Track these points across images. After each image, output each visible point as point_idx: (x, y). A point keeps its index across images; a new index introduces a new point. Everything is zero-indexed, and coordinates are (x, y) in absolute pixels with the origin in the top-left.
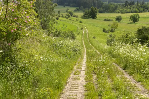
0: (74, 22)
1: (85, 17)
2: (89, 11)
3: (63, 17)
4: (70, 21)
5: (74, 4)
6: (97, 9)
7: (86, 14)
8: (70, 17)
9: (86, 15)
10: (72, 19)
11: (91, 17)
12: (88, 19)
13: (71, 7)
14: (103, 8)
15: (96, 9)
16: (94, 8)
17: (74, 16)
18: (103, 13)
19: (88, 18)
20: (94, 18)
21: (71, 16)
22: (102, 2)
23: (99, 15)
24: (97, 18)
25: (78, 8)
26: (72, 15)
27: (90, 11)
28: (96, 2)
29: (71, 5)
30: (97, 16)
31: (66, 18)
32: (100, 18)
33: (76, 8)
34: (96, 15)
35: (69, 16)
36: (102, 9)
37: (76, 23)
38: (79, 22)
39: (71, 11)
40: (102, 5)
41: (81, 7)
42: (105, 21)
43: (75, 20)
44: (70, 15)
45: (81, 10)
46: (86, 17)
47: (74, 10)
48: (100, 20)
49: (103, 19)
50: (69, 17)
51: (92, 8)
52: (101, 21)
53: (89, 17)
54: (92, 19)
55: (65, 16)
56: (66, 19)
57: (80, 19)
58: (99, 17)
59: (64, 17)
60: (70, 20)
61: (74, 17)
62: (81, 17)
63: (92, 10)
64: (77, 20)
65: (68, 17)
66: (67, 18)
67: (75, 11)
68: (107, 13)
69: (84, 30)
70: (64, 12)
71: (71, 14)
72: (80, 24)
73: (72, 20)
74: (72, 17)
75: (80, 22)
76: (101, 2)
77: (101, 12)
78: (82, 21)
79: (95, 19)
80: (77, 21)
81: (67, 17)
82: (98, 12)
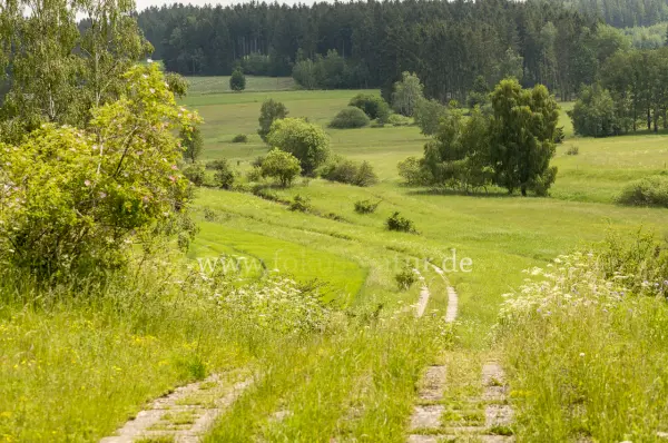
0: (335, 226)
1: (436, 174)
2: (472, 126)
3: (226, 183)
4: (297, 217)
5: (333, 54)
6: (550, 99)
7: (447, 153)
8: (298, 180)
9: (445, 158)
10: (314, 203)
11: (495, 180)
12: (466, 193)
13: (303, 83)
14: (618, 85)
15: (538, 97)
16: (528, 92)
17: (338, 175)
18: (618, 133)
19: (473, 183)
20: (533, 186)
21: (308, 170)
22: (605, 30)
23: (572, 158)
24: (554, 188)
25: (374, 95)
26: (320, 169)
27: (483, 124)
28: (550, 29)
29: (305, 66)
30: (552, 163)
31: (256, 191)
32: (588, 186)
33: (351, 95)
34: (547, 154)
35: (286, 176)
36: (605, 95)
37: (351, 232)
38: (382, 223)
39: (305, 126)
40: (601, 59)
41: (399, 86)
42: (627, 209)
43: (348, 210)
44: (293, 162)
45: (403, 112)
46: (449, 174)
47: (332, 116)
48: (582, 198)
49: (618, 194)
50: (283, 186)
51: (507, 89)
52: (594, 209)
53: (477, 178)
54: (510, 194)
55: (253, 177)
56: (258, 204)
57: (396, 194)
58: (572, 173)
59: (240, 189)
60: (297, 207)
61: (337, 186)
62: (404, 180)
63: (503, 105)
64: (362, 209)
65: (273, 187)
66: (270, 198)
67: (345, 122)
68: (656, 131)
69: (425, 293)
70: (240, 139)
71: (307, 155)
72: (397, 239)
73: (316, 212)
74: (317, 183)
75: (394, 225)
76: (593, 28)
77: (591, 127)
78: (405, 215)
79: (541, 192)
80: (365, 218)
81: (270, 180)
82: (565, 123)
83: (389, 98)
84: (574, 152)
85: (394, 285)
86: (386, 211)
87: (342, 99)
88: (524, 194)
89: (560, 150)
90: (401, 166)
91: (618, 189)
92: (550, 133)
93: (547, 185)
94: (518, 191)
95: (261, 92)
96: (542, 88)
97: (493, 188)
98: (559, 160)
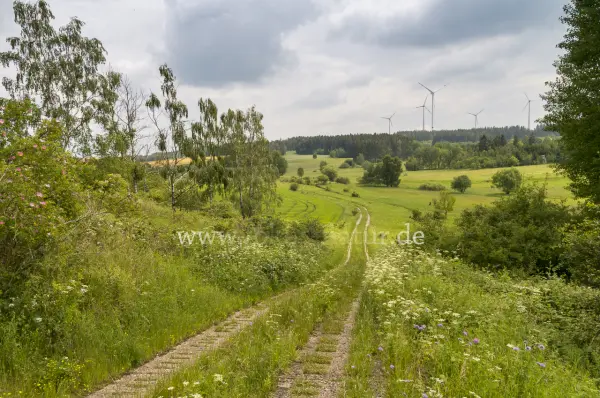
0: (337, 195)
1: (368, 180)
2: (378, 167)
3: (308, 183)
4: (327, 193)
5: (341, 149)
6: (399, 160)
8: (328, 182)
9: (369, 176)
10: (332, 189)
11: (383, 183)
12: (376, 186)
13: (333, 156)
14: (418, 157)
15: (396, 159)
16: (393, 158)
17: (339, 181)
18: (418, 169)
19: (377, 184)
20: (394, 184)
21: (331, 179)
22: (415, 142)
23: (405, 177)
24: (400, 185)
25: (351, 159)
26: (334, 179)
27: (380, 167)
28: (400, 142)
29: (333, 152)
30: (399, 178)
31: (317, 186)
32: (411, 185)
33: (345, 159)
34: (399, 175)
35: (324, 181)
36: (415, 159)
37: (342, 197)
38: (350, 195)
39: (332, 168)
40: (414, 149)
41: (358, 157)
42: (421, 191)
43: (341, 191)
44: (326, 177)
45: (359, 164)
46: (371, 181)
47: (340, 165)
48: (408, 188)
49: (418, 187)
50: (324, 184)
51: (387, 157)
52: (412, 191)
53: (378, 182)
54: (387, 187)
55: (316, 182)
56: (316, 189)
57: (355, 187)
58: (405, 181)
59: (312, 185)
60: (327, 190)
61: (339, 184)
62: (358, 182)
63: (386, 160)
64: (345, 191)
65: (321, 184)
66: (320, 187)
67: (343, 167)
68: (429, 169)
69: (361, 216)
70: (314, 171)
71: (331, 176)
72: (354, 199)
73: (333, 192)
74: (333, 183)
75: (354, 195)
76: (412, 141)
77: (410, 168)
78: (357, 192)
79: (396, 186)
80: (346, 193)
81: (320, 182)
82: (403, 167)
83: (355, 160)
84: (406, 175)
85: (352, 214)
86: (352, 191)
87: (343, 161)
89: (402, 174)
90: (357, 179)
91: (418, 185)
92: (399, 170)
93: (398, 184)
94: (390, 186)
95: (321, 158)
96: (397, 157)
97: (382, 185)
98: (401, 177)
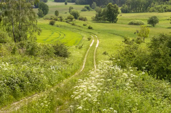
0: (79, 28)
1: (97, 19)
2: (104, 11)
3: (61, 20)
4: (73, 26)
6: (117, 6)
7: (100, 15)
8: (74, 20)
9: (99, 16)
10: (76, 24)
11: (108, 20)
12: (103, 22)
13: (77, 4)
14: (129, 4)
15: (115, 6)
16: (113, 5)
17: (81, 19)
18: (128, 12)
19: (104, 21)
20: (114, 21)
21: (76, 18)
24: (117, 22)
25: (88, 6)
26: (78, 18)
27: (106, 10)
30: (117, 17)
31: (66, 22)
33: (85, 6)
34: (116, 16)
35: (71, 19)
36: (126, 6)
37: (82, 29)
38: (87, 27)
39: (76, 11)
41: (92, 4)
42: (130, 25)
43: (82, 25)
44: (73, 17)
45: (93, 9)
46: (100, 19)
47: (81, 9)
48: (122, 23)
49: (128, 23)
50: (71, 21)
51: (110, 5)
52: (124, 25)
53: (105, 20)
54: (110, 23)
55: (66, 19)
56: (66, 24)
57: (90, 22)
58: (121, 19)
59: (64, 21)
60: (73, 24)
61: (81, 21)
62: (92, 20)
63: (109, 7)
64: (84, 25)
65: (69, 21)
66: (69, 23)
67: (83, 10)
68: (135, 12)
69: (93, 41)
70: (66, 13)
71: (76, 16)
72: (90, 31)
73: (76, 25)
74: (77, 21)
75: (89, 28)
78: (91, 26)
79: (115, 22)
80: (85, 27)
81: (69, 20)
82: (120, 11)
83: (91, 6)
84: (121, 16)
85: (87, 40)
86: (88, 25)
87: (83, 6)
88: (112, 23)
89: (119, 15)
90: (92, 18)
92: (117, 12)
93: (116, 21)
94: (111, 22)
95: (70, 5)
96: (116, 4)
97: (107, 22)
98: (118, 17)
